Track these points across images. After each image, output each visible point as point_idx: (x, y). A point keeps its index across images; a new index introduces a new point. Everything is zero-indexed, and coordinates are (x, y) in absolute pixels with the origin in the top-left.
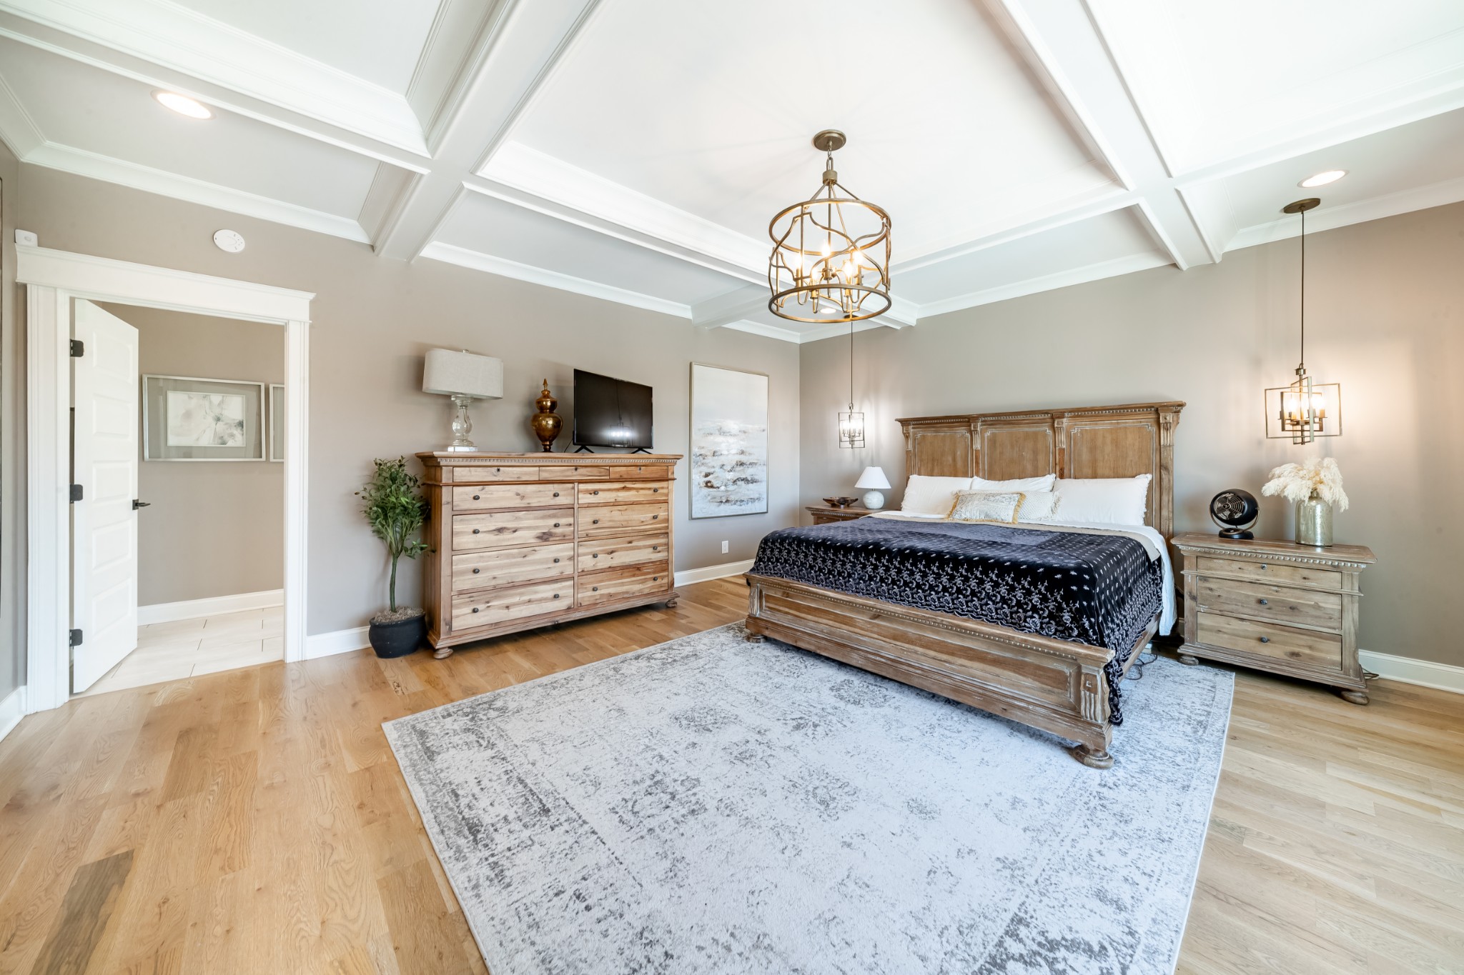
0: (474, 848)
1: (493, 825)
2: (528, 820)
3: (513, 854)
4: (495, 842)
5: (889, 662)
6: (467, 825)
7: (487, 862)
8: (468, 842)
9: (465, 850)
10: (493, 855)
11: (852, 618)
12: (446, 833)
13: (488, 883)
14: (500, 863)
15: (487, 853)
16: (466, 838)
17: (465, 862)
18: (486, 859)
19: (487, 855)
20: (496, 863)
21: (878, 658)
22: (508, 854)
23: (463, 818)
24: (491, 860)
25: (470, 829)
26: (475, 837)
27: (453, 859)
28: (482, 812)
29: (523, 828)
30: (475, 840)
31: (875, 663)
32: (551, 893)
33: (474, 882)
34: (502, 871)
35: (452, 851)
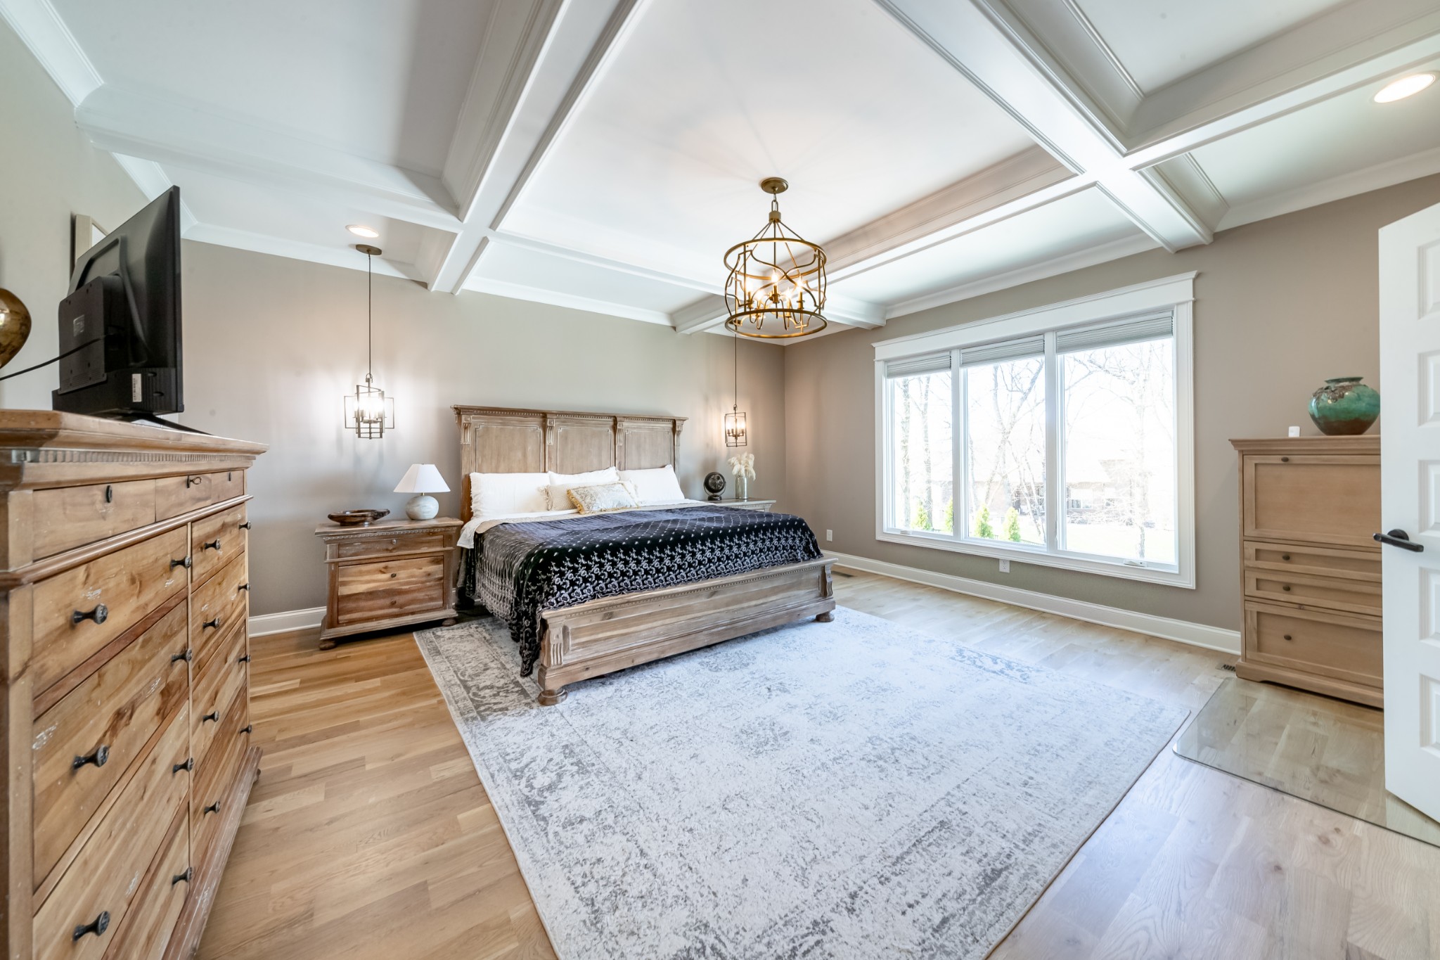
0: (1016, 864)
1: (980, 861)
2: (961, 834)
3: (1007, 832)
4: (1001, 851)
5: (729, 627)
6: (987, 885)
7: (1026, 848)
8: (1011, 874)
9: (1022, 871)
10: (1017, 846)
11: (690, 606)
12: (1009, 900)
13: (1046, 839)
14: (1022, 838)
15: (1017, 851)
16: (1007, 877)
17: (1036, 865)
18: (1023, 850)
19: (1020, 851)
20: (1024, 841)
21: (720, 629)
22: (1009, 836)
23: (981, 893)
24: (1022, 846)
25: (993, 880)
26: (1001, 871)
27: (1037, 877)
28: (964, 879)
29: (974, 835)
30: (1007, 868)
31: (719, 633)
32: (1031, 799)
33: (1053, 850)
34: (1030, 834)
35: (1028, 883)
